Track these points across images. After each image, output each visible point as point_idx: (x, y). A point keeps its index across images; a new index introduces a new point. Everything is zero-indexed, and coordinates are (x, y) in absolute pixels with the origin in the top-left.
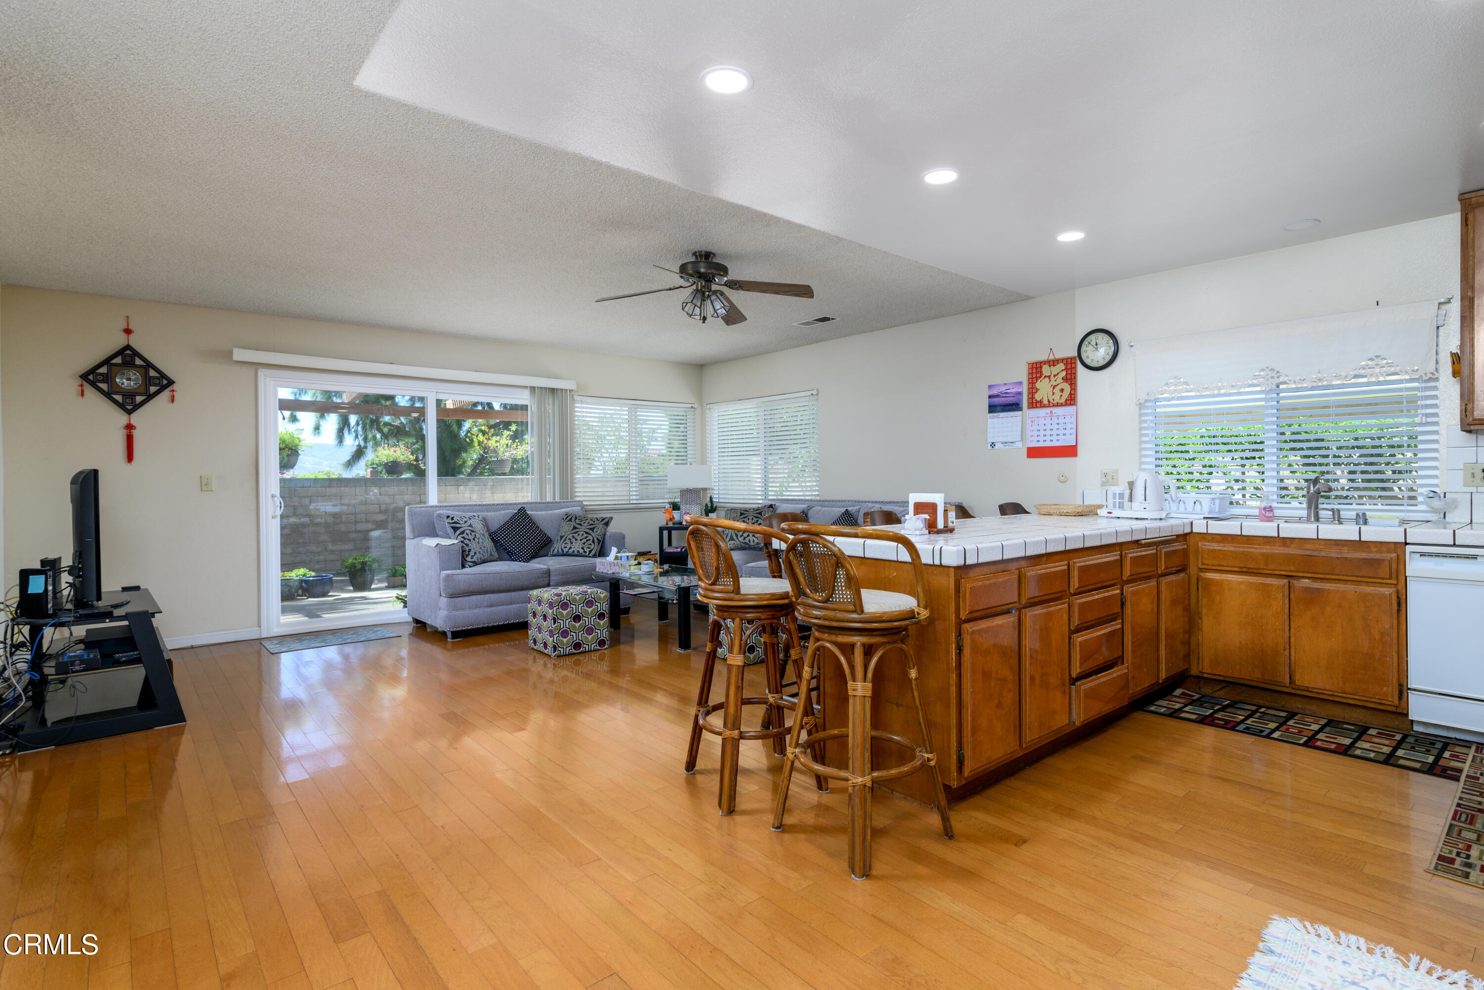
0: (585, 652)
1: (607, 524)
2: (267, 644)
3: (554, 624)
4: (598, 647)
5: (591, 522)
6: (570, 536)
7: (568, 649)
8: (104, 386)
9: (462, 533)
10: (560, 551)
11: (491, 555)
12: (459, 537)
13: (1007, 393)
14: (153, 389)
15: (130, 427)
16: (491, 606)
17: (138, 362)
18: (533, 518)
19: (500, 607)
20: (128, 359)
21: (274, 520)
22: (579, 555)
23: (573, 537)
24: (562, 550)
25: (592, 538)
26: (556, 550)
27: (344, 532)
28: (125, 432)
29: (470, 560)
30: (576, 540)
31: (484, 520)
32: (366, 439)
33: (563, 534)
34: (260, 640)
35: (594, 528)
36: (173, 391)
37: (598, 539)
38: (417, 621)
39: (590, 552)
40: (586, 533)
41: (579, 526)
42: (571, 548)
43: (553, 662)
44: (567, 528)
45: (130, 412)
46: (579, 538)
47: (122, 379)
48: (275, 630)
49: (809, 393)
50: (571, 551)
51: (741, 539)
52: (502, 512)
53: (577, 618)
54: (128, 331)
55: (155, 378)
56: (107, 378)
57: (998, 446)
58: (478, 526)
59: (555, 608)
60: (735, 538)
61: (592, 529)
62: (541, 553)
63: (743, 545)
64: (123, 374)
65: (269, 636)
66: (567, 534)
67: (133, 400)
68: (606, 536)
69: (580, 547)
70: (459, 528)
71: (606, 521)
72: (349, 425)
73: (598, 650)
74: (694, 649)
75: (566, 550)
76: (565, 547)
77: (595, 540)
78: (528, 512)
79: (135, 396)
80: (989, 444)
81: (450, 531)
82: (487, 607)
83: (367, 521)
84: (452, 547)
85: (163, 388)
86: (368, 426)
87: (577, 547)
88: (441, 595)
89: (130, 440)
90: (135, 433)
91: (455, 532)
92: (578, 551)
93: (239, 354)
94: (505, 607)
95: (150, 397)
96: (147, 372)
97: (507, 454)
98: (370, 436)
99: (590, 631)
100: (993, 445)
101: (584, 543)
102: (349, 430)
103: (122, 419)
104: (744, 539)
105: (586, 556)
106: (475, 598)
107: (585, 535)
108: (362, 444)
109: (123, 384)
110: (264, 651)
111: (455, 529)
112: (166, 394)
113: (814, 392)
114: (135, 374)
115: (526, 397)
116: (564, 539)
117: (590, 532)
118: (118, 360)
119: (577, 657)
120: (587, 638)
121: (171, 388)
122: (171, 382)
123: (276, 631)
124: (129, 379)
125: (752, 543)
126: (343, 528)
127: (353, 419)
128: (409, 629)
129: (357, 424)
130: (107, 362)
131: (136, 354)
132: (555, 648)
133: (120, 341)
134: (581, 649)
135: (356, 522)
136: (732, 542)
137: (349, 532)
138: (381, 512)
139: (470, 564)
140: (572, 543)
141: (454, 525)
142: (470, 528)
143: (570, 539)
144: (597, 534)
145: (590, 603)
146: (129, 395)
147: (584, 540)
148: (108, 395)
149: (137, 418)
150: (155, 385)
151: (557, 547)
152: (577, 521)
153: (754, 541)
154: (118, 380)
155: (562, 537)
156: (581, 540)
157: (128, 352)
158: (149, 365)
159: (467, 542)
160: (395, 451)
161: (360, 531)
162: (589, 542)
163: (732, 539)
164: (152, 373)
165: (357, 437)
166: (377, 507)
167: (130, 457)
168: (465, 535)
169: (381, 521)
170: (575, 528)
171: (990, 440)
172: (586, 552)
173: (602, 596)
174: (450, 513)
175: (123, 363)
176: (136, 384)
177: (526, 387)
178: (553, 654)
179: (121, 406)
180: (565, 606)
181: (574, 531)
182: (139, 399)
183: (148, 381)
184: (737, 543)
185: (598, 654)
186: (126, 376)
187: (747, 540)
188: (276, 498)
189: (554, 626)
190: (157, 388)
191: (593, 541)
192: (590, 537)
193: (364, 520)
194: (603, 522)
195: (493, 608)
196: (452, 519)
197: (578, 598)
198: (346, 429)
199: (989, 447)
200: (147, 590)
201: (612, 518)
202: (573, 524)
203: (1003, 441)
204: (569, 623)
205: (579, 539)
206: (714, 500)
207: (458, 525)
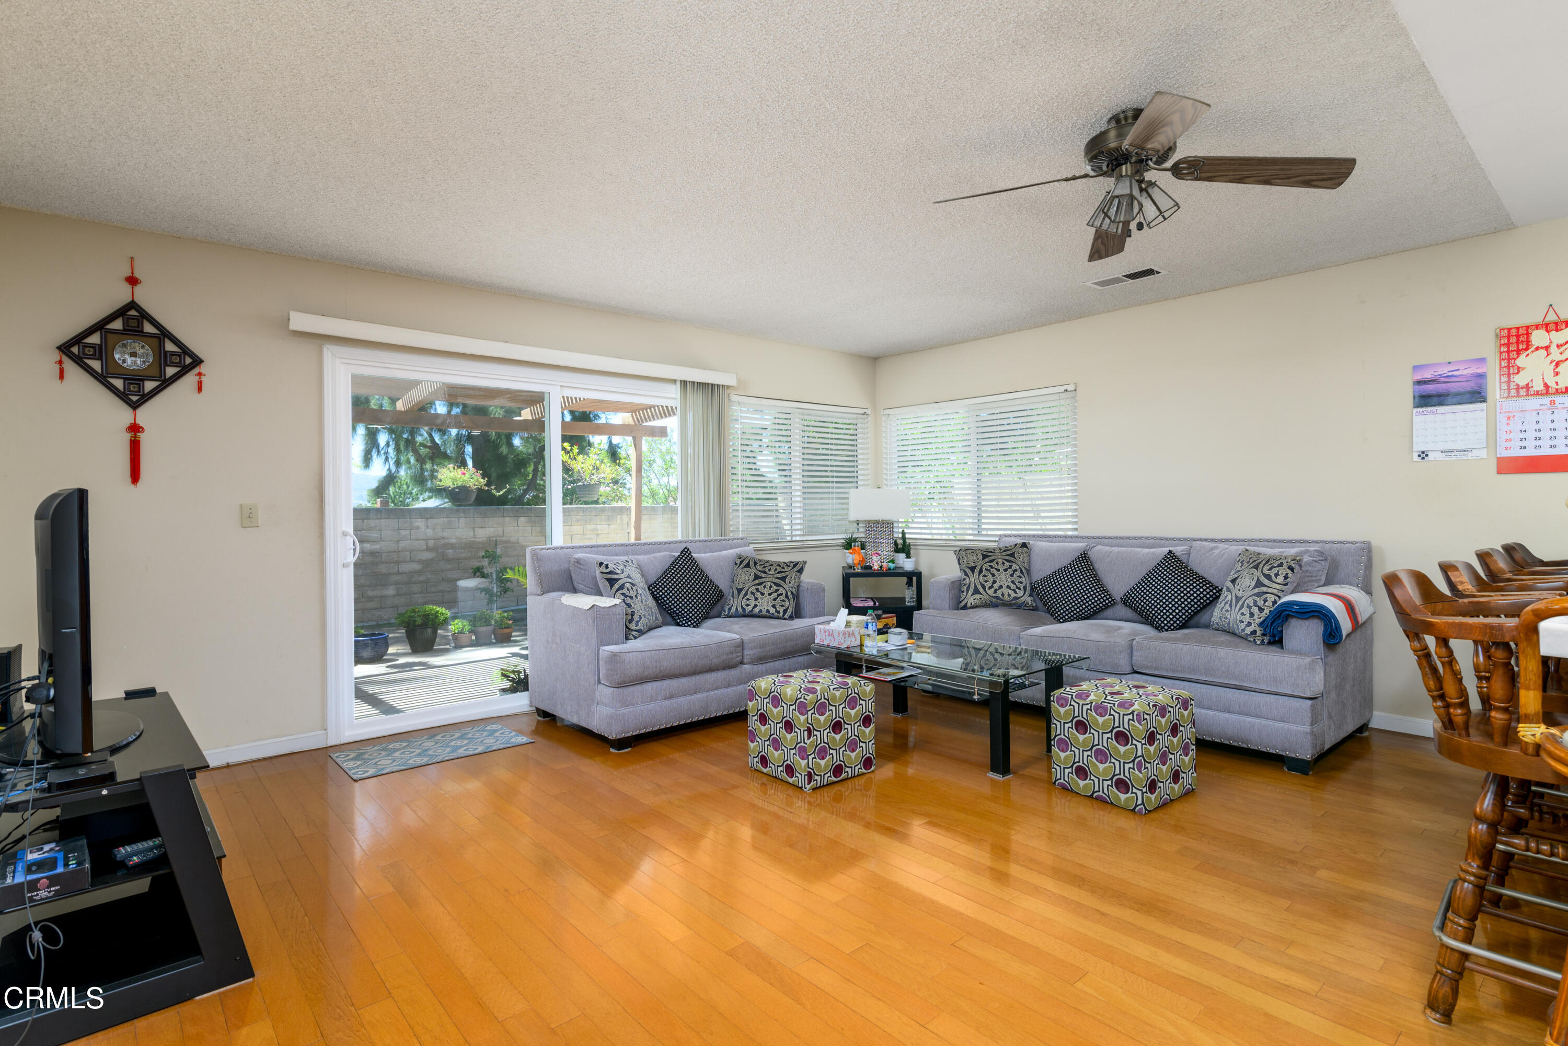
0: (848, 779)
1: (801, 571)
2: (340, 758)
3: (809, 738)
4: (864, 771)
5: (779, 569)
6: (753, 589)
7: (826, 776)
8: (96, 365)
9: (621, 587)
10: (740, 609)
11: (657, 619)
12: (618, 594)
13: (1452, 376)
14: (170, 371)
15: (135, 429)
16: (670, 697)
17: (148, 328)
18: (702, 565)
19: (682, 699)
20: (133, 323)
21: (344, 569)
22: (768, 616)
23: (757, 590)
24: (743, 609)
25: (784, 592)
26: (733, 610)
27: (385, 574)
28: (127, 437)
29: (634, 628)
30: (763, 594)
31: (640, 567)
32: (398, 463)
33: (741, 586)
34: (326, 751)
35: (786, 577)
36: (200, 374)
37: (792, 593)
38: (544, 714)
39: (785, 611)
40: (776, 584)
41: (763, 575)
42: (756, 606)
43: (808, 798)
44: (745, 577)
45: (135, 406)
46: (766, 591)
47: (123, 353)
48: (347, 734)
49: (1062, 389)
50: (756, 610)
51: (991, 592)
52: (658, 554)
53: (837, 727)
54: (132, 281)
55: (173, 354)
56: (101, 352)
57: (1432, 456)
58: (637, 577)
59: (810, 713)
60: (981, 590)
61: (783, 579)
62: (714, 612)
63: (994, 600)
64: (124, 346)
65: (338, 743)
66: (747, 586)
67: (140, 387)
68: (801, 589)
69: (770, 604)
70: (617, 580)
71: (799, 567)
72: (378, 446)
73: (863, 774)
74: (1014, 773)
75: (749, 609)
76: (748, 605)
77: (789, 594)
78: (694, 555)
79: (143, 380)
80: (1416, 455)
81: (603, 585)
82: (666, 698)
83: (412, 560)
84: (614, 609)
85: (185, 370)
86: (402, 447)
87: (765, 604)
88: (599, 682)
89: (135, 448)
90: (143, 437)
91: (611, 587)
92: (768, 611)
93: (300, 321)
94: (688, 698)
95: (166, 383)
96: (161, 345)
97: (595, 478)
98: (402, 458)
99: (853, 746)
100: (1423, 455)
101: (775, 599)
102: (379, 452)
103: (123, 415)
104: (995, 591)
105: (778, 618)
106: (649, 687)
107: (775, 588)
108: (393, 469)
109: (124, 361)
110: (330, 764)
111: (612, 582)
112: (190, 379)
113: (1070, 388)
114: (143, 347)
115: (673, 396)
116: (743, 592)
117: (781, 583)
118: (117, 325)
119: (837, 788)
120: (849, 756)
121: (196, 370)
122: (197, 361)
123: (350, 734)
124: (133, 355)
125: (1006, 598)
126: (383, 569)
127: (383, 438)
128: (530, 723)
129: (388, 445)
130: (100, 326)
131: (145, 316)
132: (810, 776)
133: (120, 295)
134: (843, 775)
135: (398, 563)
136: (977, 596)
137: (390, 574)
138: (428, 549)
139: (634, 633)
140: (756, 599)
141: (609, 576)
142: (629, 580)
143: (752, 593)
144: (789, 586)
145: (852, 702)
146: (134, 379)
147: (775, 595)
148: (102, 379)
149: (144, 416)
150: (174, 365)
151: (736, 604)
152: (758, 567)
153: (1009, 595)
154: (117, 356)
155: (740, 590)
156: (770, 594)
157: (133, 313)
158: (164, 334)
159: (628, 600)
160: (464, 474)
161: (402, 573)
162: (782, 597)
163: (976, 591)
164: (170, 347)
165: (387, 459)
166: (423, 543)
167: (135, 476)
168: (625, 591)
169: (428, 560)
170: (757, 577)
171: (1418, 447)
172: (779, 612)
173: (868, 689)
174: (600, 558)
175: (124, 330)
176: (144, 362)
177: (675, 381)
178: (808, 787)
179: (122, 396)
180: (821, 708)
181: (757, 582)
182: (149, 386)
183: (163, 359)
184: (984, 597)
185: (862, 780)
186: (129, 350)
187: (999, 593)
188: (348, 537)
189: (808, 742)
190: (177, 369)
191: (787, 596)
192: (781, 590)
193: (408, 559)
194: (796, 569)
195: (673, 701)
196: (607, 567)
197: (838, 694)
198: (374, 450)
199: (1416, 458)
200: (166, 694)
201: (805, 562)
202: (753, 571)
203: (1446, 448)
204: (825, 735)
205: (766, 594)
206: (907, 536)
207: (615, 577)
